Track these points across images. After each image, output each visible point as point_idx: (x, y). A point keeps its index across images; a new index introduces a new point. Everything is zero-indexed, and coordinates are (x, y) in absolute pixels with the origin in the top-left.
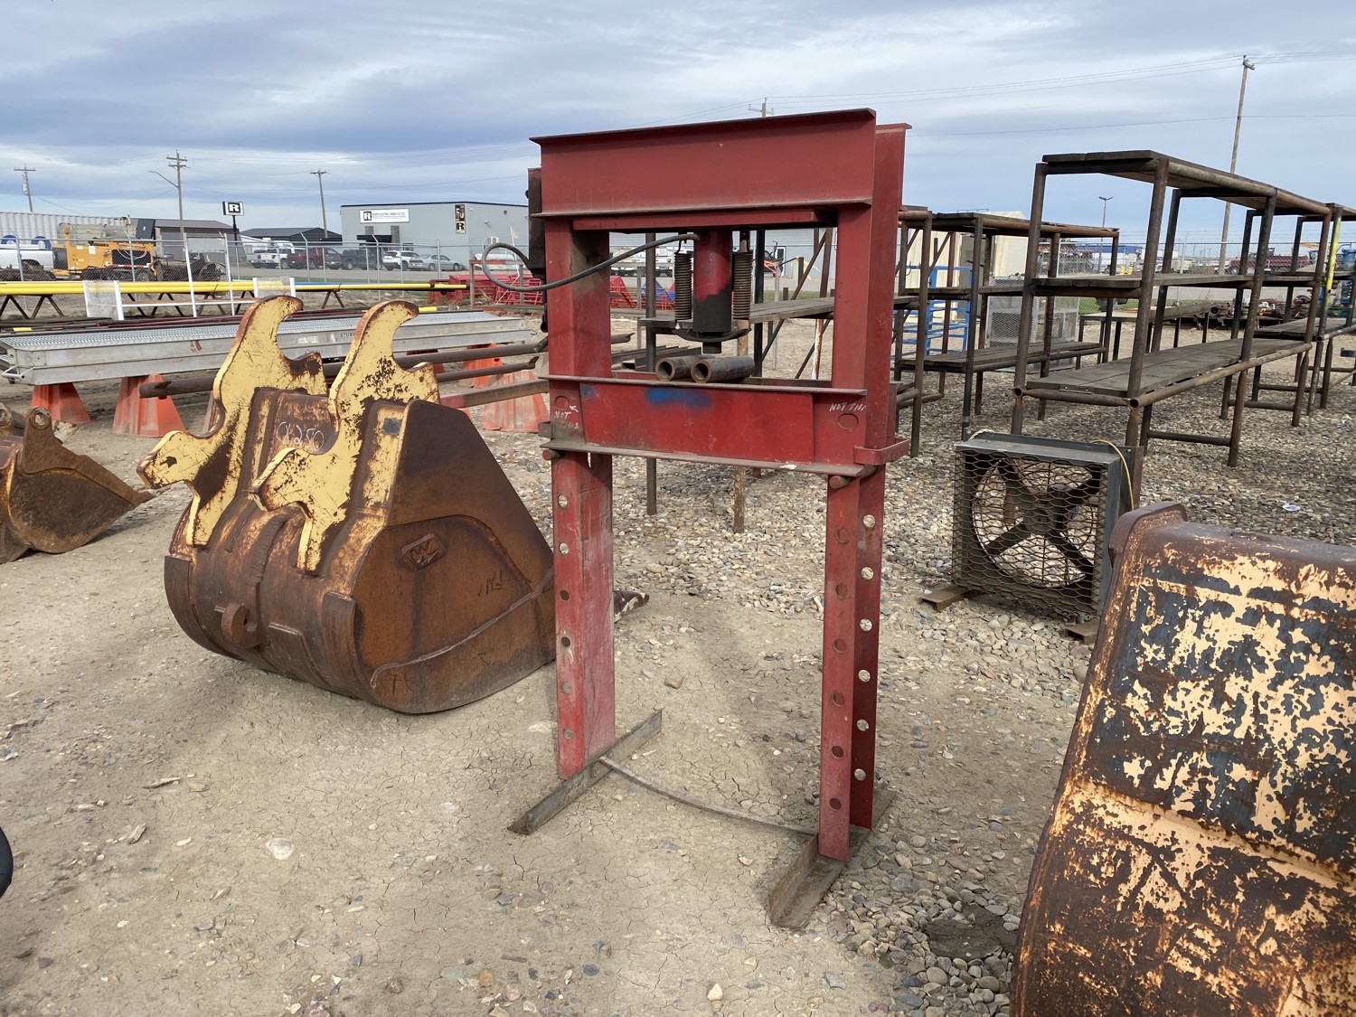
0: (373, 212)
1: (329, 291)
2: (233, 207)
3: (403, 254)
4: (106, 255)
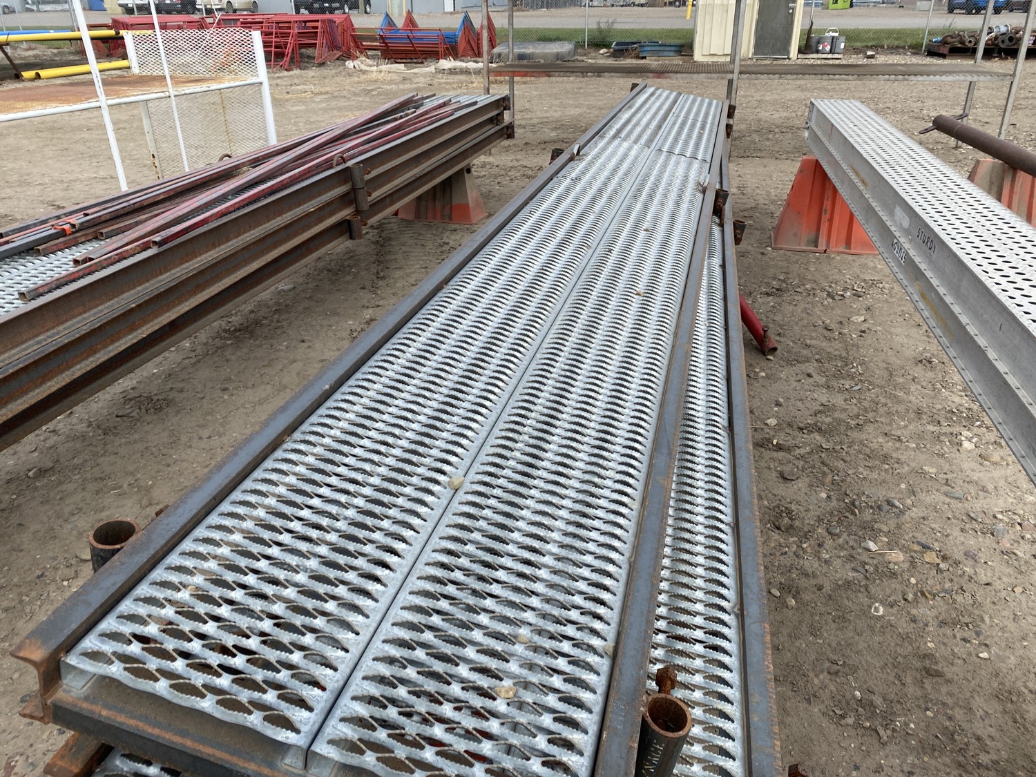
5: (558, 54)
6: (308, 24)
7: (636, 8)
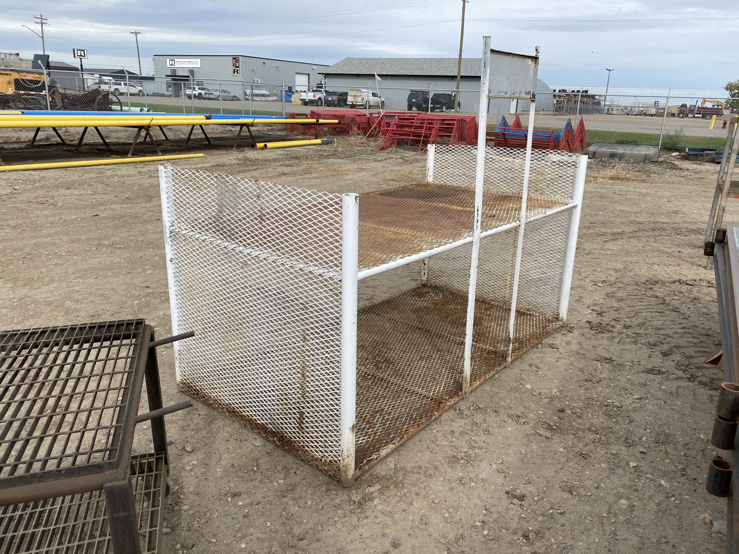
0: (175, 60)
1: (242, 125)
2: (80, 53)
3: (199, 89)
4: (9, 83)
5: (646, 155)
6: (445, 122)
7: (646, 117)
